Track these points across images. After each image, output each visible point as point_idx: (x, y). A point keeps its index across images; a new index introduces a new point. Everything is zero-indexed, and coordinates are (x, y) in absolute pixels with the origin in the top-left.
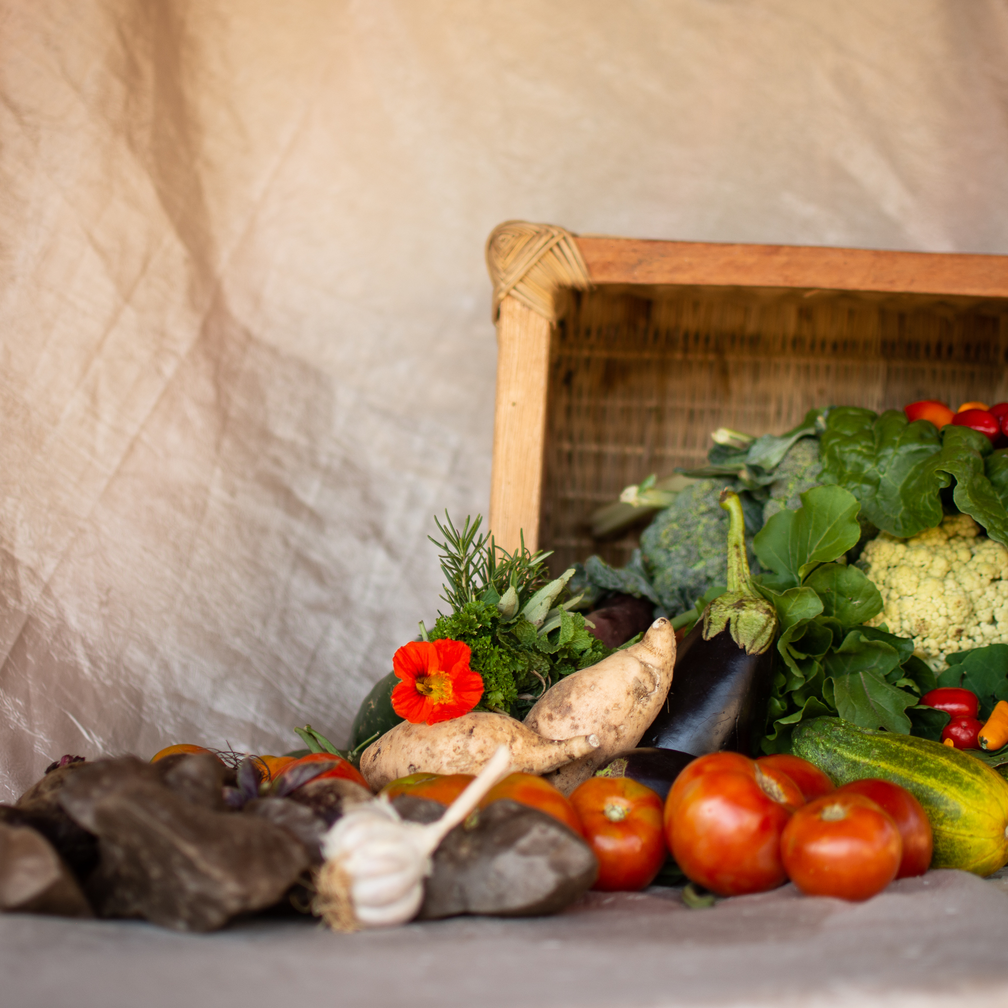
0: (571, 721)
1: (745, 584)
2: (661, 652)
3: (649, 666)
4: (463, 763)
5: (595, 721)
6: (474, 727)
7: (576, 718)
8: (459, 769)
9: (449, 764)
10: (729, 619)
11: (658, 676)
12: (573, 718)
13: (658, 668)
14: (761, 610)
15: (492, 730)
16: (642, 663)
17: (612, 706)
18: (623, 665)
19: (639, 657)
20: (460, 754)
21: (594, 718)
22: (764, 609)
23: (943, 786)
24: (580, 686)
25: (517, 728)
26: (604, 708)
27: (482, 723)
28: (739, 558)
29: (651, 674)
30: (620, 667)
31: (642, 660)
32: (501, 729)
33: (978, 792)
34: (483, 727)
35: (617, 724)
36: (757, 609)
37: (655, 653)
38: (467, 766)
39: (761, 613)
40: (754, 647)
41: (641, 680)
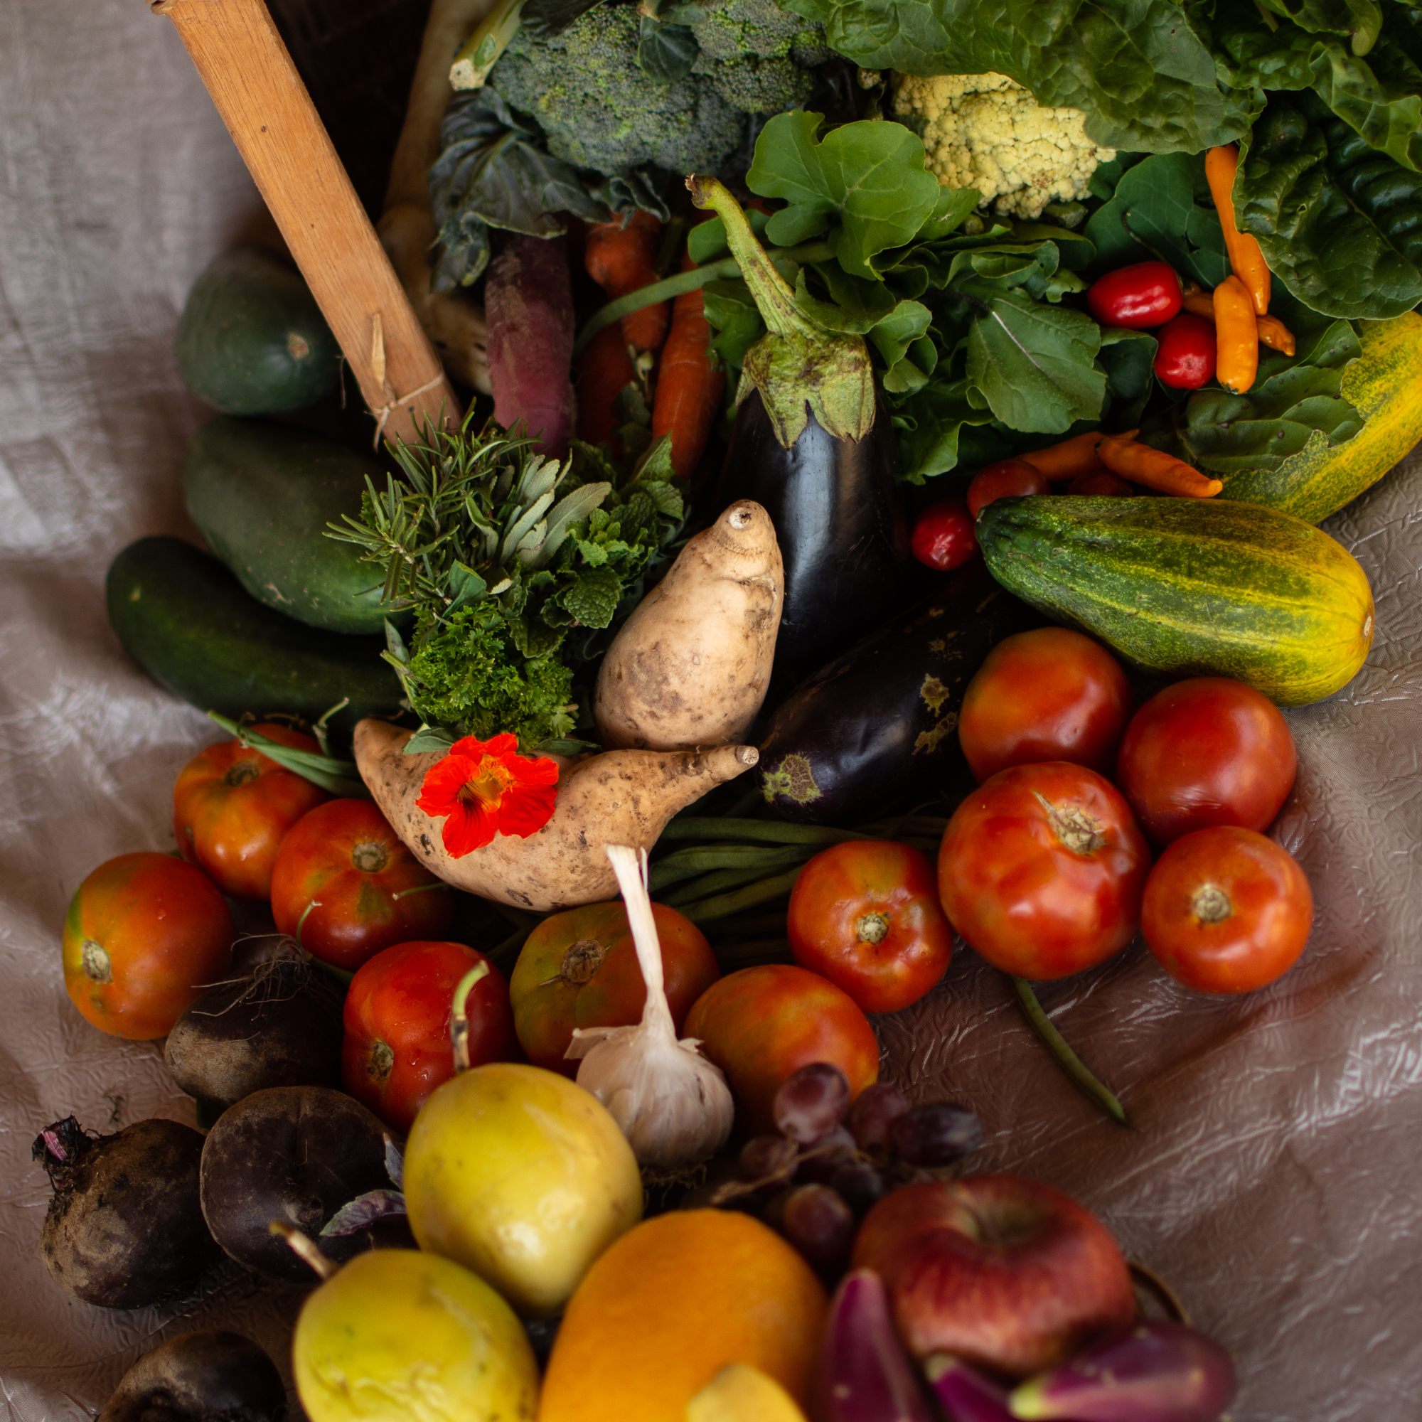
0: (688, 714)
1: (794, 315)
2: (759, 549)
3: (753, 579)
4: (594, 879)
5: (722, 700)
6: (583, 832)
7: (695, 709)
8: (591, 889)
9: (573, 890)
10: (807, 402)
11: (770, 580)
12: (689, 710)
13: (765, 573)
14: (846, 368)
15: (607, 818)
16: (742, 583)
17: (734, 668)
18: (720, 602)
19: (733, 575)
20: (582, 872)
21: (719, 696)
22: (850, 364)
24: (676, 662)
25: (629, 778)
26: (726, 677)
27: (588, 818)
28: (766, 279)
29: (760, 586)
30: (718, 609)
31: (740, 578)
32: (615, 805)
34: (594, 823)
35: (749, 681)
36: (840, 371)
37: (751, 555)
38: (601, 880)
39: (849, 372)
40: (862, 427)
41: (754, 607)
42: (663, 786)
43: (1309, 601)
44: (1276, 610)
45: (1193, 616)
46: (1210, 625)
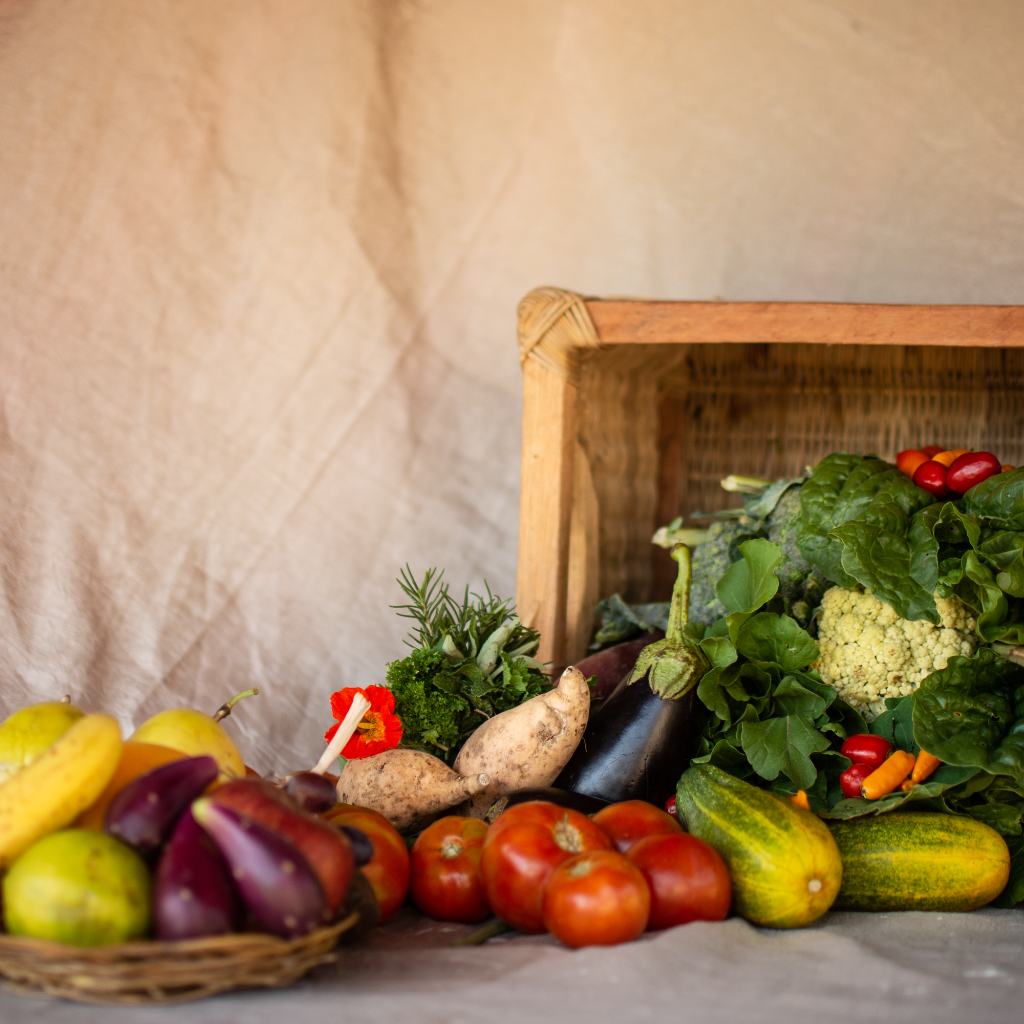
0: (481, 759)
1: (679, 632)
2: (569, 698)
3: (556, 711)
4: (374, 795)
5: (500, 761)
6: (385, 764)
7: (485, 758)
8: (371, 800)
9: (363, 795)
10: (651, 666)
11: (564, 720)
12: (482, 757)
13: (564, 713)
14: (680, 658)
15: (401, 766)
16: (548, 707)
17: (516, 747)
18: (532, 709)
19: (548, 702)
20: (372, 787)
21: (499, 758)
22: (682, 657)
23: (750, 840)
24: (493, 727)
25: (429, 764)
26: (509, 748)
27: (393, 760)
28: (679, 607)
29: (557, 718)
30: (529, 712)
31: (550, 705)
32: (411, 766)
33: (780, 848)
34: (393, 763)
35: (520, 763)
36: (676, 657)
37: (563, 699)
38: (377, 798)
39: (679, 661)
40: (668, 693)
41: (546, 724)
42: (442, 781)
43: (784, 834)
44: (763, 828)
45: (725, 817)
46: (729, 823)
